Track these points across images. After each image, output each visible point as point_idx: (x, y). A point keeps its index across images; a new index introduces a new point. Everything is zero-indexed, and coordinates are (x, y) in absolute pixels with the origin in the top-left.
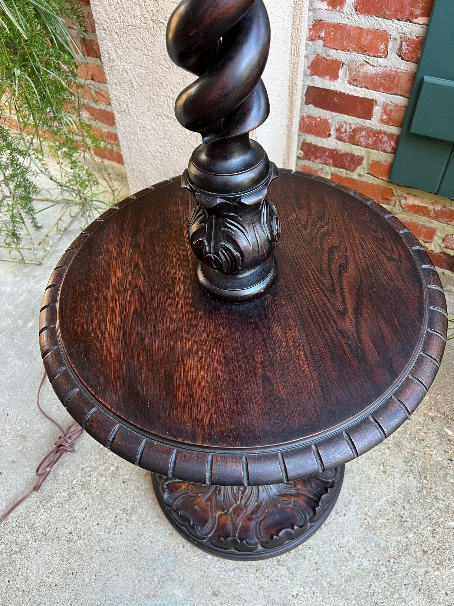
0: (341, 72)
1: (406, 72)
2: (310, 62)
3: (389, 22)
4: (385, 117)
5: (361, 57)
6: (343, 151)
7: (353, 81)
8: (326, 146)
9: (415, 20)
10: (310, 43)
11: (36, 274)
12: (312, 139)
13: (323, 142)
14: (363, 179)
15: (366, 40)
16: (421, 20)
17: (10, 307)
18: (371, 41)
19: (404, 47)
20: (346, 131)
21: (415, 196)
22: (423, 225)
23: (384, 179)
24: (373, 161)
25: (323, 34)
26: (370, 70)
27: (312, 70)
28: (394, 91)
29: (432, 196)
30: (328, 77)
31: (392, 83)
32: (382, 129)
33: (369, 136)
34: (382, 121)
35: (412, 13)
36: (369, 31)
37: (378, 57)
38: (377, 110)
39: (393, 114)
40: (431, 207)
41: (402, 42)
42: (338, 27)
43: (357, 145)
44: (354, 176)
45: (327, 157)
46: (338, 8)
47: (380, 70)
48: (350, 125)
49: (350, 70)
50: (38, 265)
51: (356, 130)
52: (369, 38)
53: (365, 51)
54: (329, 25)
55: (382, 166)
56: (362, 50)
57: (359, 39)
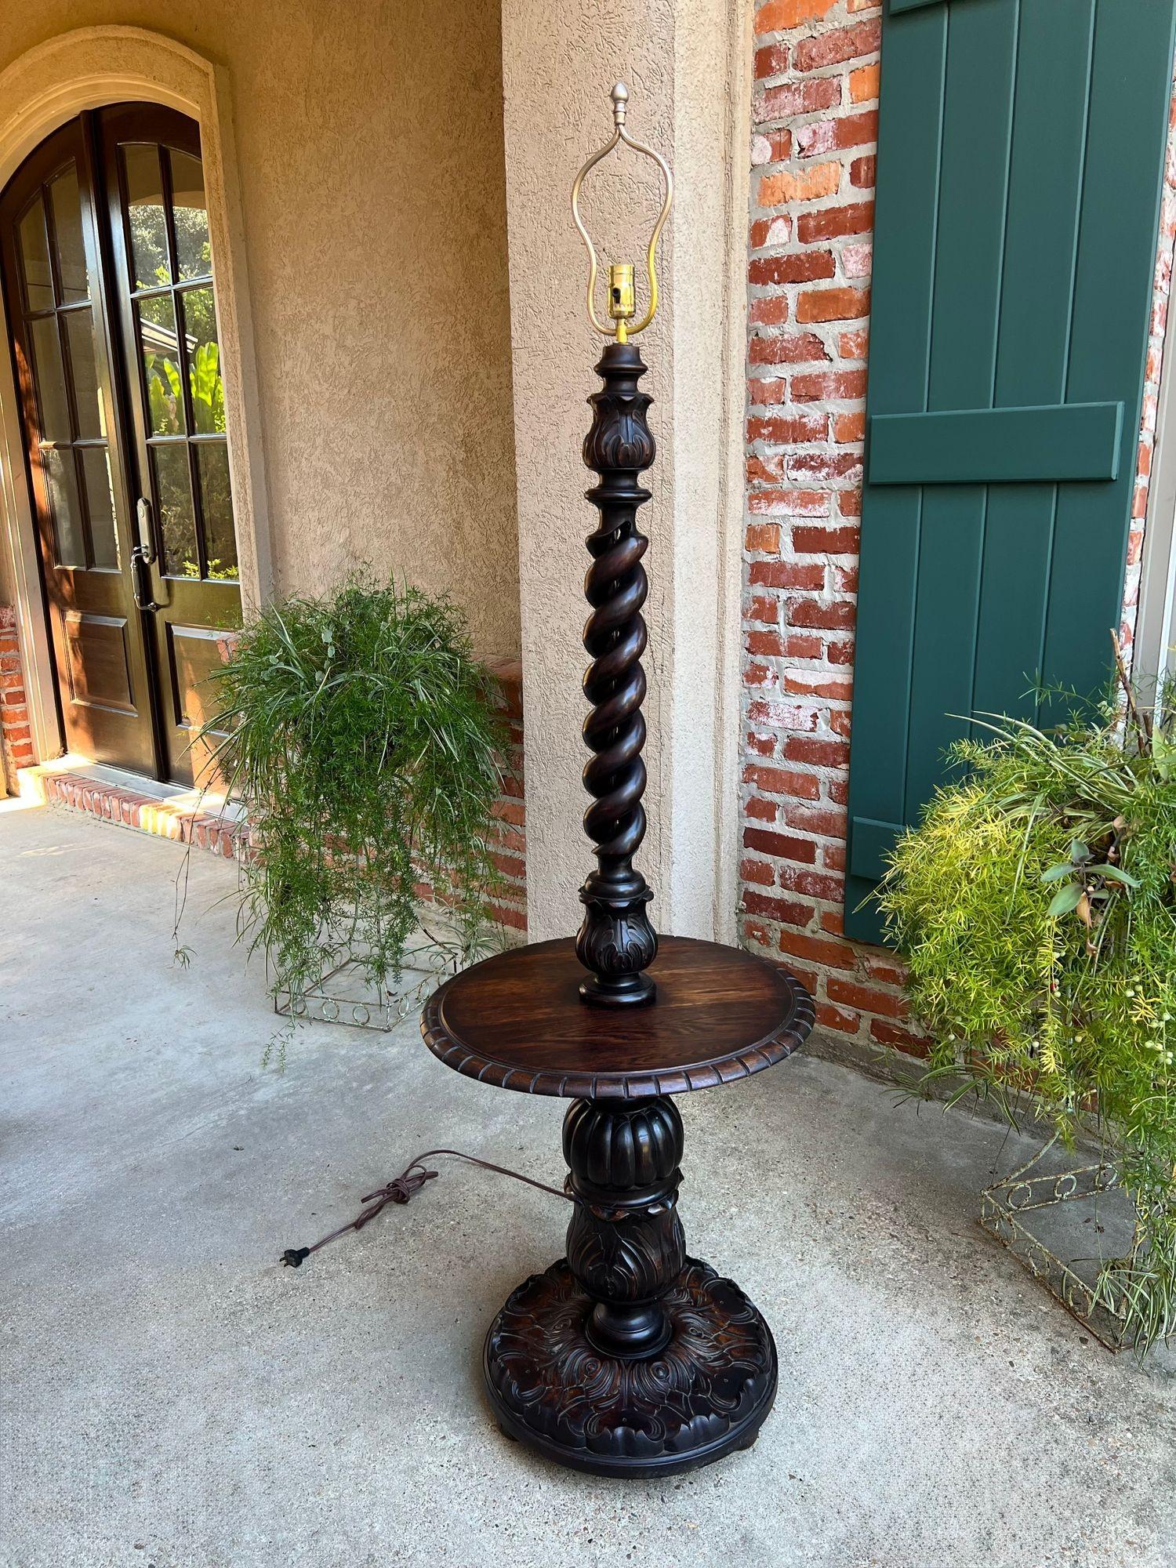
0: (777, 814)
1: (840, 815)
2: (746, 803)
3: (816, 768)
4: (828, 861)
5: (794, 800)
6: (790, 902)
7: (790, 823)
8: (771, 895)
9: (839, 766)
10: (745, 785)
12: (754, 887)
13: (767, 891)
14: (817, 936)
15: (797, 785)
16: (844, 766)
17: (343, 1070)
18: (802, 784)
19: (833, 791)
20: (790, 878)
21: (877, 956)
22: (895, 997)
23: (840, 935)
24: (824, 913)
25: (755, 777)
26: (807, 812)
27: (749, 811)
28: (832, 834)
30: (765, 819)
31: (829, 824)
32: (828, 874)
33: (816, 883)
34: (826, 865)
35: (835, 760)
36: (799, 776)
37: (811, 799)
38: (819, 853)
39: (836, 857)
40: (897, 969)
41: (830, 788)
42: (769, 771)
43: (806, 894)
44: (808, 933)
45: (773, 909)
46: (768, 754)
47: (815, 811)
48: (794, 870)
49: (787, 811)
51: (802, 876)
52: (800, 782)
53: (799, 794)
54: (762, 769)
55: (836, 918)
56: (795, 792)
57: (791, 782)
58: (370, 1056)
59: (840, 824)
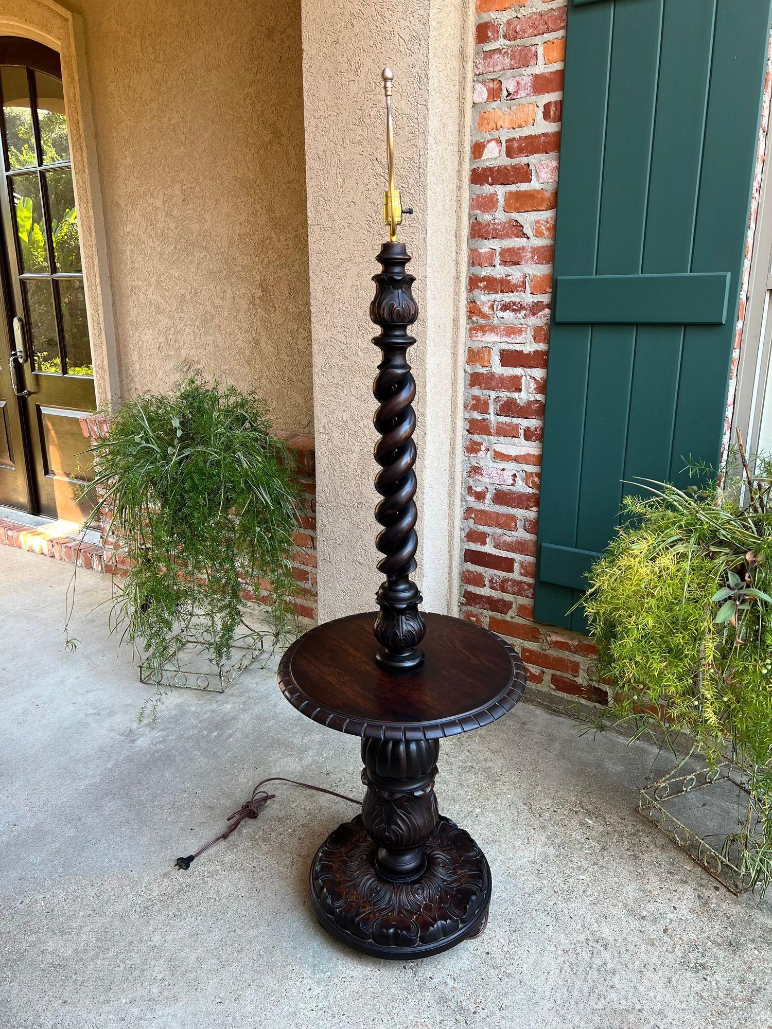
0: (488, 540)
1: (531, 541)
2: (466, 533)
3: (515, 510)
4: (523, 571)
5: (500, 531)
6: (497, 598)
7: (497, 546)
8: (483, 594)
9: (531, 509)
10: (465, 521)
11: (218, 699)
12: (471, 589)
13: (480, 591)
14: (514, 620)
15: (502, 520)
16: (535, 509)
18: (506, 521)
19: (527, 525)
20: (496, 582)
21: (556, 633)
22: (568, 660)
23: (531, 619)
24: (520, 605)
25: (473, 516)
26: (507, 539)
27: (467, 538)
28: (526, 553)
29: (568, 632)
30: (479, 543)
31: (524, 547)
32: (523, 580)
33: (514, 586)
34: (521, 574)
35: (528, 505)
36: (503, 515)
37: (512, 531)
38: (516, 566)
39: (528, 568)
40: (570, 642)
41: (525, 522)
42: (482, 512)
43: (507, 593)
44: (508, 618)
45: (484, 602)
46: (481, 501)
47: (514, 539)
48: (499, 577)
49: (494, 539)
50: (221, 693)
51: (504, 581)
52: (504, 519)
53: (502, 527)
54: (477, 511)
55: (527, 608)
56: (500, 526)
57: (497, 519)
58: (212, 711)
59: (531, 547)
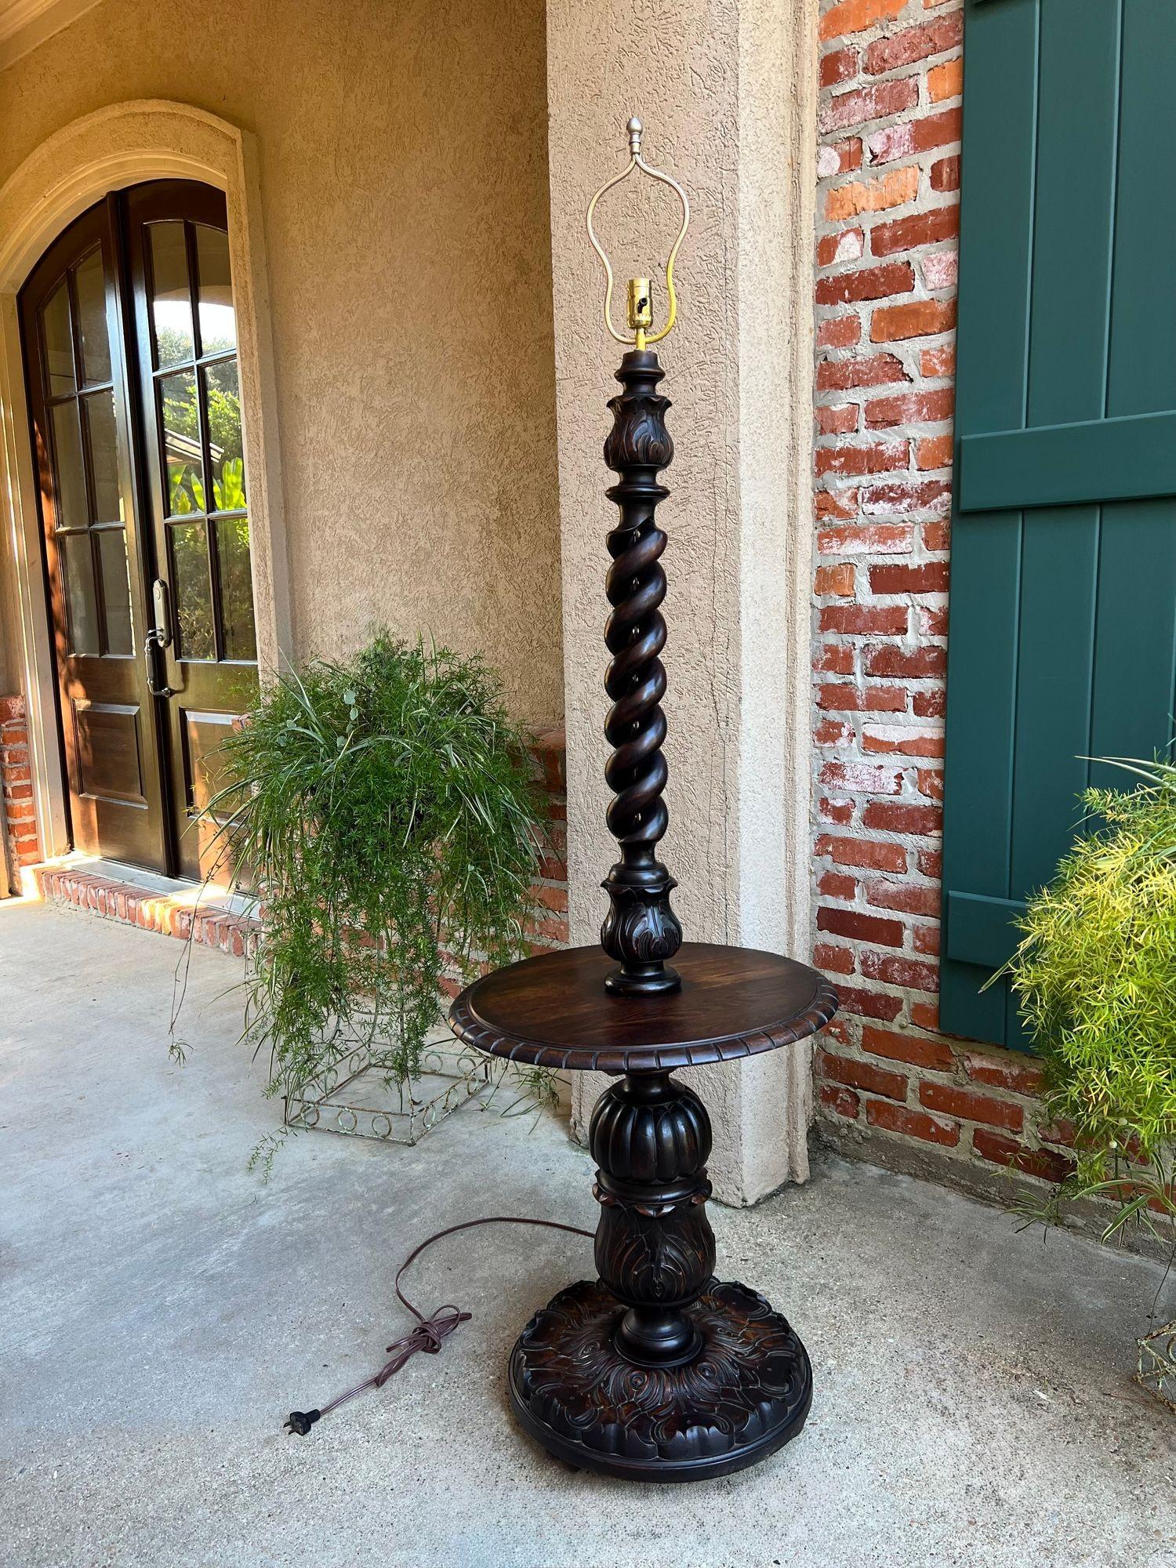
0: (857, 891)
1: (932, 890)
2: (819, 879)
3: (902, 836)
4: (918, 944)
5: (877, 874)
6: (874, 992)
7: (873, 900)
8: (851, 985)
9: (930, 834)
10: (818, 858)
13: (846, 980)
14: (906, 1032)
15: (879, 856)
16: (936, 833)
17: (361, 1190)
18: (886, 855)
19: (924, 862)
20: (873, 965)
21: (981, 1054)
22: (1003, 1102)
23: (935, 1030)
24: (915, 1004)
25: (830, 849)
26: (891, 888)
27: (822, 888)
28: (923, 912)
29: (1002, 1053)
31: (919, 901)
32: (919, 959)
33: (904, 970)
34: (916, 948)
35: (924, 826)
36: (881, 846)
37: (897, 873)
38: (907, 935)
39: (928, 939)
40: (1006, 1071)
41: (920, 856)
42: (846, 841)
43: (892, 983)
44: (895, 1029)
45: (854, 1001)
46: (844, 822)
47: (901, 887)
48: (878, 955)
49: (868, 887)
50: (410, 1145)
51: (887, 963)
52: (883, 852)
53: (880, 867)
54: (838, 840)
55: (928, 1010)
56: (877, 865)
57: (872, 854)
58: (392, 1174)
59: (932, 900)
